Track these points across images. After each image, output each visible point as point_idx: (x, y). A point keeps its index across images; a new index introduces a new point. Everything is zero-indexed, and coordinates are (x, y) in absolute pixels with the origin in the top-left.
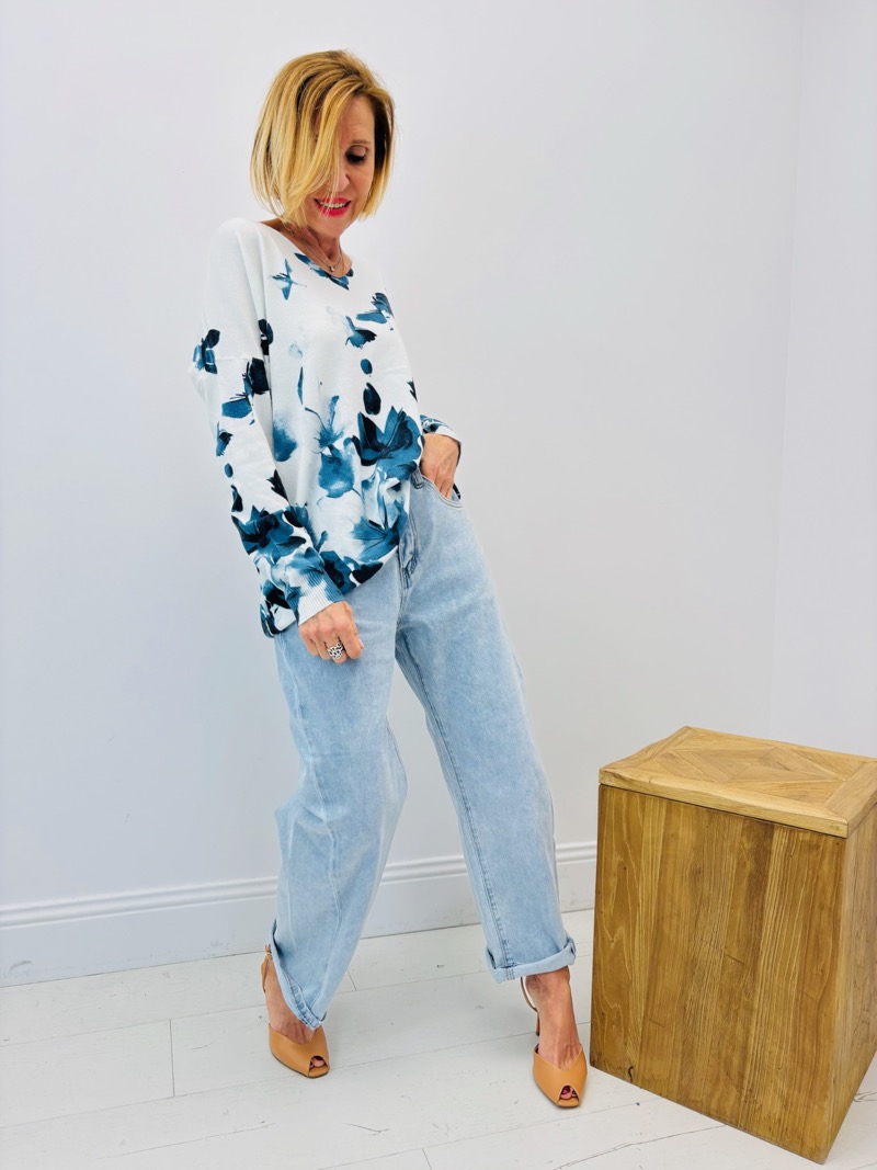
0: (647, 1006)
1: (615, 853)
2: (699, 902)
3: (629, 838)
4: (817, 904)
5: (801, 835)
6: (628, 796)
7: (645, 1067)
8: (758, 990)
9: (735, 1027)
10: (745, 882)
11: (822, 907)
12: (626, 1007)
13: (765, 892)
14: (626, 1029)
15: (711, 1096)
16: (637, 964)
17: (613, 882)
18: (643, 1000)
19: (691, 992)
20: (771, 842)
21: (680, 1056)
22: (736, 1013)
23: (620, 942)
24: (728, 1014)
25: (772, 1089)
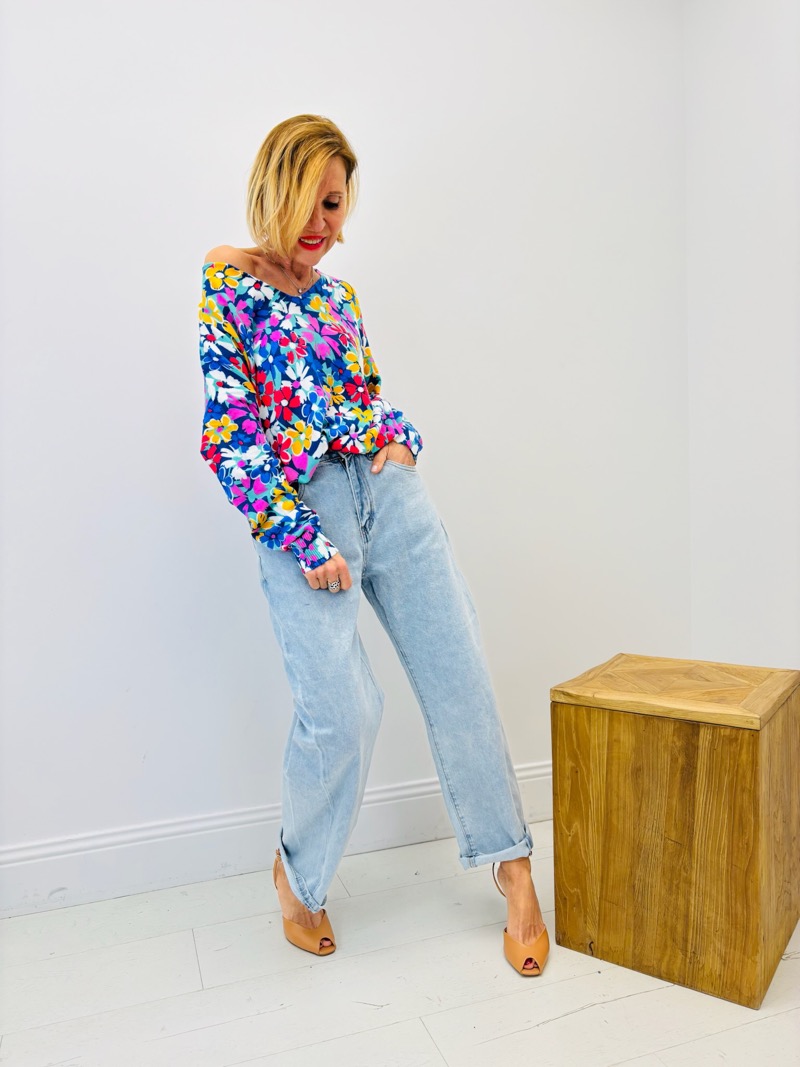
0: (602, 889)
1: (567, 760)
2: (641, 795)
3: (579, 746)
4: (739, 788)
5: (722, 731)
6: (576, 711)
7: (603, 941)
8: (695, 866)
9: (677, 899)
10: (678, 775)
11: (743, 790)
12: (584, 892)
13: (695, 781)
14: (586, 911)
15: (660, 960)
16: (591, 853)
17: (567, 784)
18: (599, 884)
19: (638, 873)
20: (698, 740)
21: (632, 928)
22: (677, 887)
23: (576, 836)
24: (670, 888)
25: (712, 950)
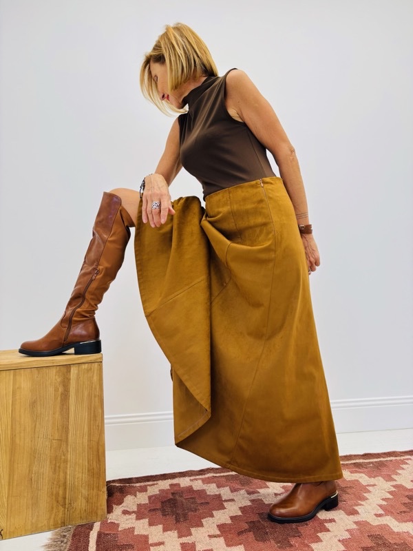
0: (9, 489)
2: (35, 418)
7: (10, 525)
8: (69, 450)
9: (59, 475)
10: (59, 398)
11: (95, 397)
13: (69, 399)
18: (7, 487)
19: (35, 469)
20: (70, 375)
21: (30, 507)
22: (59, 467)
24: (55, 469)
25: (80, 497)
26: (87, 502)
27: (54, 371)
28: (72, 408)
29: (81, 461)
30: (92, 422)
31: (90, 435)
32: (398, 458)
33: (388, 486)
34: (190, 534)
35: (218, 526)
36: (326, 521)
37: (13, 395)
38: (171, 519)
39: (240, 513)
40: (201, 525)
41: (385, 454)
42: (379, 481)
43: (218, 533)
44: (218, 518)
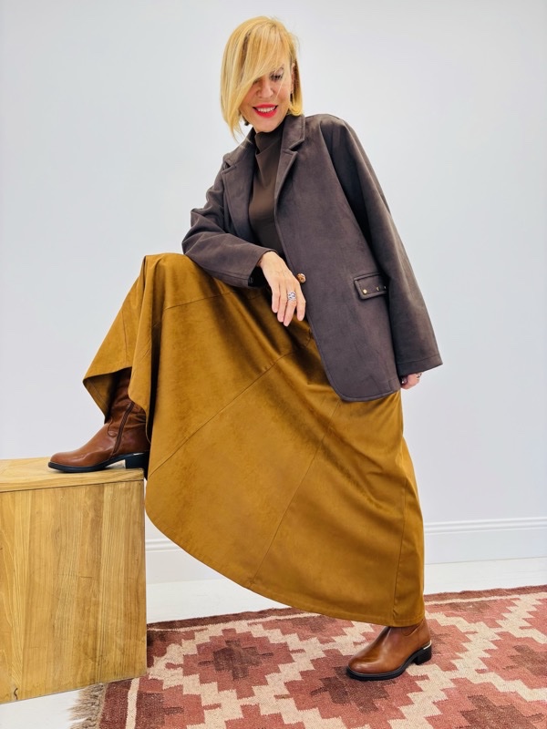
0: (25, 639)
2: (60, 550)
3: (4, 526)
5: (120, 485)
7: (27, 683)
8: (101, 590)
9: (88, 621)
10: (89, 526)
13: (101, 528)
14: (11, 665)
15: (75, 675)
16: (16, 614)
18: (23, 637)
19: (58, 613)
20: (103, 496)
21: (52, 661)
22: (89, 611)
24: (83, 614)
25: (114, 647)
26: (123, 654)
27: (82, 492)
28: (105, 538)
29: (115, 604)
30: (130, 555)
31: (127, 571)
32: (504, 598)
33: (492, 633)
34: (252, 694)
35: (285, 684)
36: (417, 678)
37: (31, 522)
38: (228, 674)
39: (312, 668)
40: (266, 683)
41: (487, 591)
42: (481, 627)
43: (286, 692)
44: (285, 673)
